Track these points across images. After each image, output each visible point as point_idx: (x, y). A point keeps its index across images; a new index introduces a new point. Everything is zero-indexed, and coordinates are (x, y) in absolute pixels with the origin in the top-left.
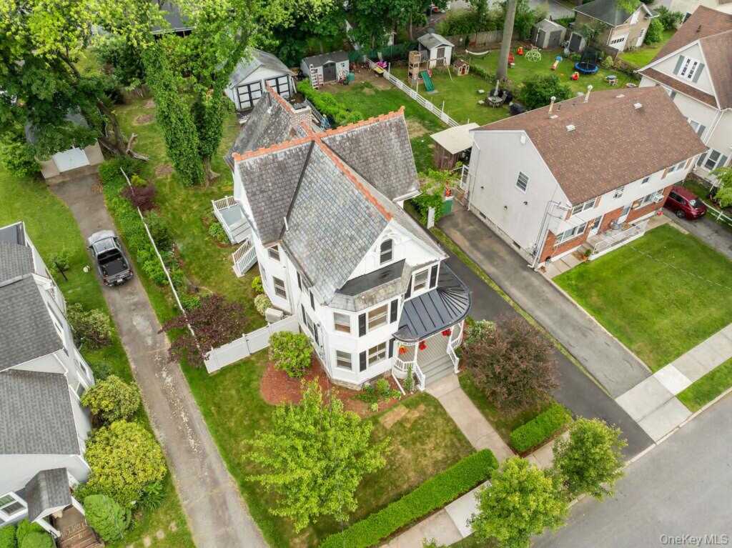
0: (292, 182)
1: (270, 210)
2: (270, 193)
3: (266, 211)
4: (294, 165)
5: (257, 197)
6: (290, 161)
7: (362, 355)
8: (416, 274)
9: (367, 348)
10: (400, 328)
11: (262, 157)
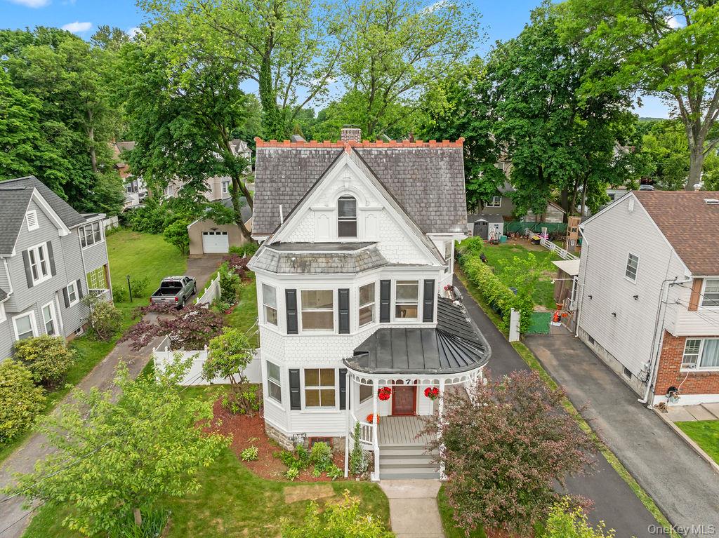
0: (308, 181)
2: (280, 185)
4: (316, 166)
6: (312, 160)
7: (294, 374)
8: (398, 282)
9: (302, 365)
10: (356, 353)
11: (285, 149)
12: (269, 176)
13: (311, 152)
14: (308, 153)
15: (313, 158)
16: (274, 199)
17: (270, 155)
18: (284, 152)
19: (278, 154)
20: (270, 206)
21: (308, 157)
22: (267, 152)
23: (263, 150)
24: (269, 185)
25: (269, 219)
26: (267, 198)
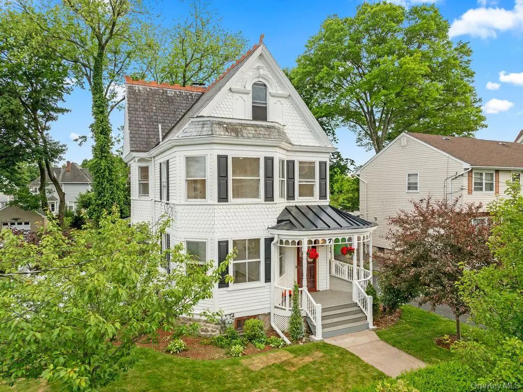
0: (177, 113)
1: (147, 126)
2: (152, 114)
3: (144, 126)
4: (182, 103)
5: (138, 113)
6: (179, 99)
7: (223, 247)
8: (300, 163)
9: (231, 237)
10: (279, 222)
11: (153, 88)
12: (141, 106)
13: (175, 93)
14: (173, 93)
15: (178, 96)
16: (148, 125)
17: (139, 90)
18: (151, 89)
19: (147, 90)
20: (145, 130)
21: (174, 96)
22: (137, 88)
23: (132, 87)
24: (142, 113)
25: (146, 140)
26: (141, 123)
